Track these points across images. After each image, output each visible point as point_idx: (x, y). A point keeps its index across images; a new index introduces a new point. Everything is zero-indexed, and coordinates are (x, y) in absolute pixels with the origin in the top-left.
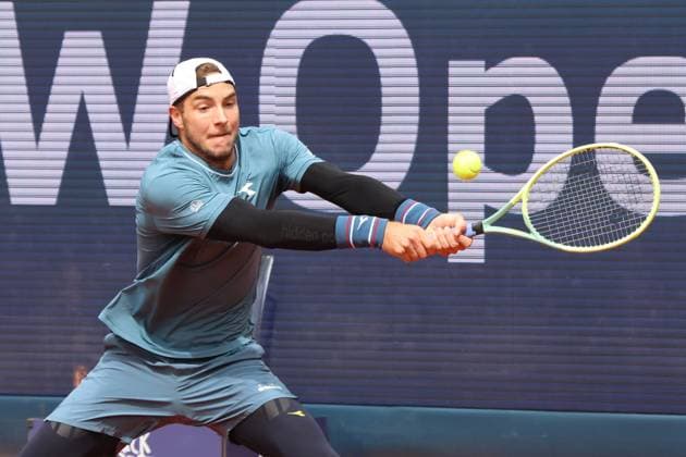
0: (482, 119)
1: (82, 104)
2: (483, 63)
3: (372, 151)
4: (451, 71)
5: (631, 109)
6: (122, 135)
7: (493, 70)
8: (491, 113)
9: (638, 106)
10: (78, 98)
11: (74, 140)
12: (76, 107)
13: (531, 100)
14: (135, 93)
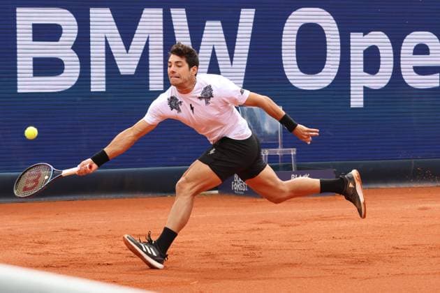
0: (362, 55)
1: (214, 49)
2: (362, 34)
3: (323, 68)
4: (351, 36)
5: (412, 51)
6: (230, 62)
7: (365, 36)
8: (366, 52)
9: (414, 50)
10: (212, 47)
11: (210, 64)
12: (211, 51)
13: (379, 48)
14: (235, 45)
